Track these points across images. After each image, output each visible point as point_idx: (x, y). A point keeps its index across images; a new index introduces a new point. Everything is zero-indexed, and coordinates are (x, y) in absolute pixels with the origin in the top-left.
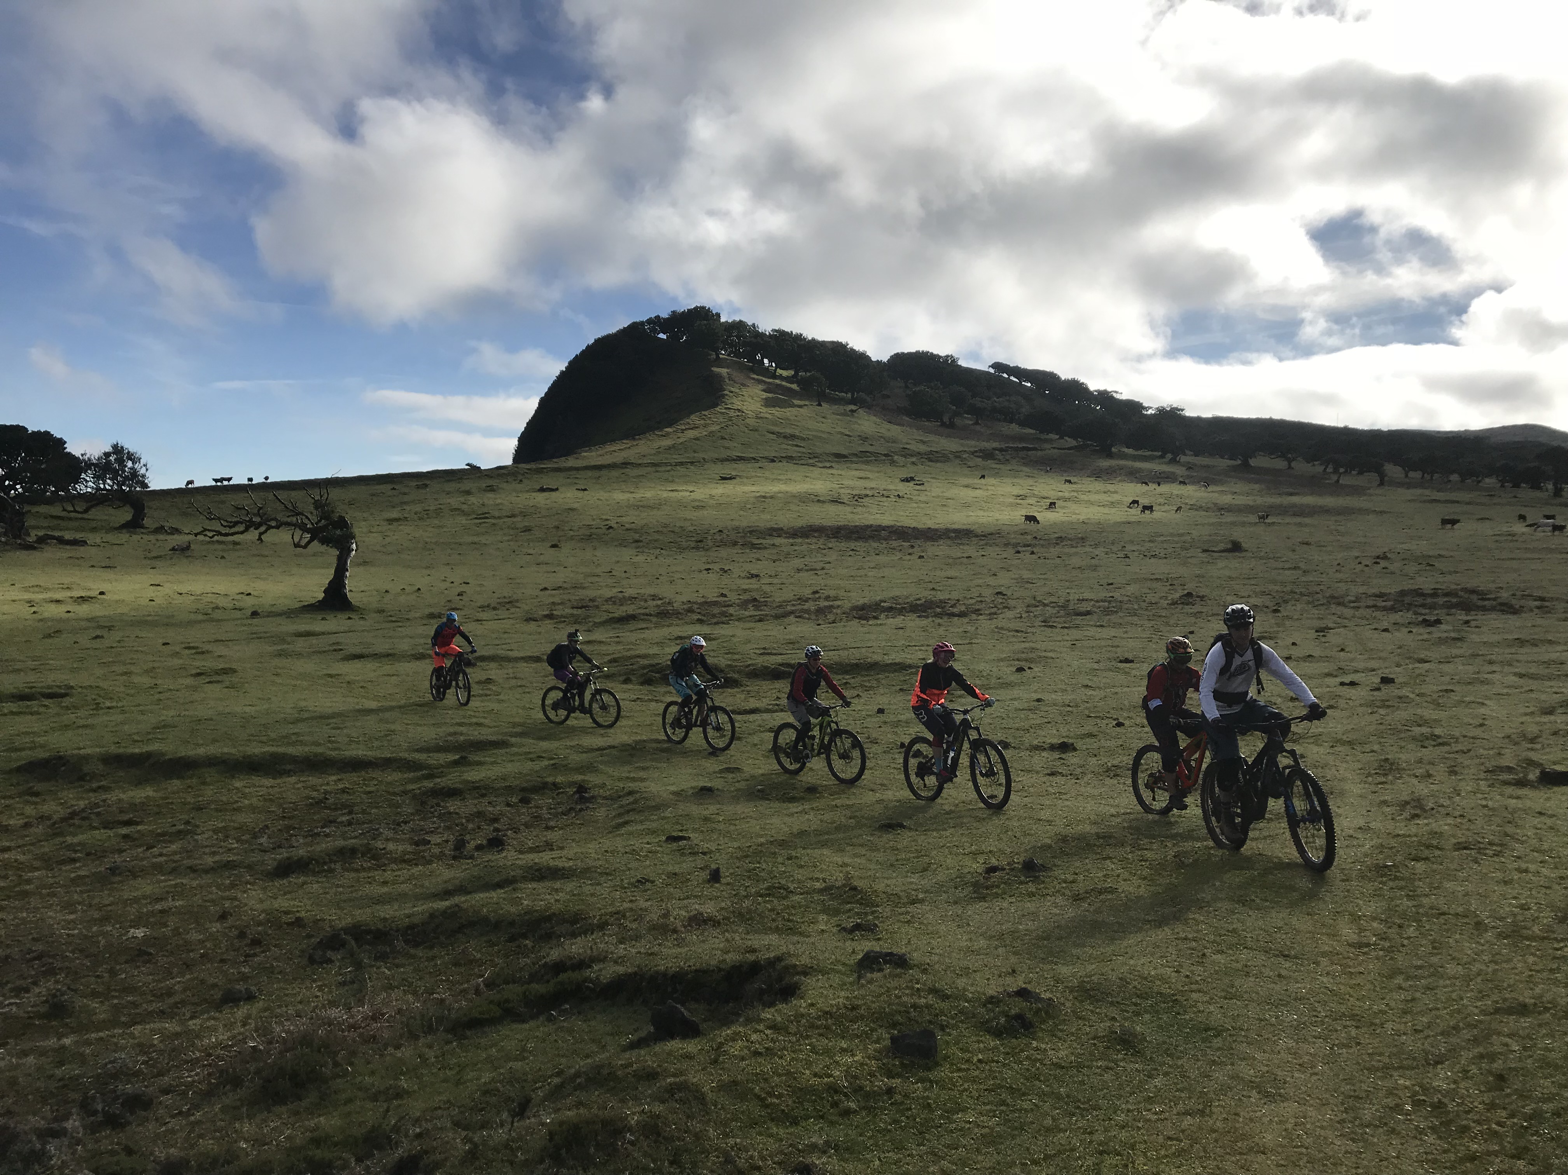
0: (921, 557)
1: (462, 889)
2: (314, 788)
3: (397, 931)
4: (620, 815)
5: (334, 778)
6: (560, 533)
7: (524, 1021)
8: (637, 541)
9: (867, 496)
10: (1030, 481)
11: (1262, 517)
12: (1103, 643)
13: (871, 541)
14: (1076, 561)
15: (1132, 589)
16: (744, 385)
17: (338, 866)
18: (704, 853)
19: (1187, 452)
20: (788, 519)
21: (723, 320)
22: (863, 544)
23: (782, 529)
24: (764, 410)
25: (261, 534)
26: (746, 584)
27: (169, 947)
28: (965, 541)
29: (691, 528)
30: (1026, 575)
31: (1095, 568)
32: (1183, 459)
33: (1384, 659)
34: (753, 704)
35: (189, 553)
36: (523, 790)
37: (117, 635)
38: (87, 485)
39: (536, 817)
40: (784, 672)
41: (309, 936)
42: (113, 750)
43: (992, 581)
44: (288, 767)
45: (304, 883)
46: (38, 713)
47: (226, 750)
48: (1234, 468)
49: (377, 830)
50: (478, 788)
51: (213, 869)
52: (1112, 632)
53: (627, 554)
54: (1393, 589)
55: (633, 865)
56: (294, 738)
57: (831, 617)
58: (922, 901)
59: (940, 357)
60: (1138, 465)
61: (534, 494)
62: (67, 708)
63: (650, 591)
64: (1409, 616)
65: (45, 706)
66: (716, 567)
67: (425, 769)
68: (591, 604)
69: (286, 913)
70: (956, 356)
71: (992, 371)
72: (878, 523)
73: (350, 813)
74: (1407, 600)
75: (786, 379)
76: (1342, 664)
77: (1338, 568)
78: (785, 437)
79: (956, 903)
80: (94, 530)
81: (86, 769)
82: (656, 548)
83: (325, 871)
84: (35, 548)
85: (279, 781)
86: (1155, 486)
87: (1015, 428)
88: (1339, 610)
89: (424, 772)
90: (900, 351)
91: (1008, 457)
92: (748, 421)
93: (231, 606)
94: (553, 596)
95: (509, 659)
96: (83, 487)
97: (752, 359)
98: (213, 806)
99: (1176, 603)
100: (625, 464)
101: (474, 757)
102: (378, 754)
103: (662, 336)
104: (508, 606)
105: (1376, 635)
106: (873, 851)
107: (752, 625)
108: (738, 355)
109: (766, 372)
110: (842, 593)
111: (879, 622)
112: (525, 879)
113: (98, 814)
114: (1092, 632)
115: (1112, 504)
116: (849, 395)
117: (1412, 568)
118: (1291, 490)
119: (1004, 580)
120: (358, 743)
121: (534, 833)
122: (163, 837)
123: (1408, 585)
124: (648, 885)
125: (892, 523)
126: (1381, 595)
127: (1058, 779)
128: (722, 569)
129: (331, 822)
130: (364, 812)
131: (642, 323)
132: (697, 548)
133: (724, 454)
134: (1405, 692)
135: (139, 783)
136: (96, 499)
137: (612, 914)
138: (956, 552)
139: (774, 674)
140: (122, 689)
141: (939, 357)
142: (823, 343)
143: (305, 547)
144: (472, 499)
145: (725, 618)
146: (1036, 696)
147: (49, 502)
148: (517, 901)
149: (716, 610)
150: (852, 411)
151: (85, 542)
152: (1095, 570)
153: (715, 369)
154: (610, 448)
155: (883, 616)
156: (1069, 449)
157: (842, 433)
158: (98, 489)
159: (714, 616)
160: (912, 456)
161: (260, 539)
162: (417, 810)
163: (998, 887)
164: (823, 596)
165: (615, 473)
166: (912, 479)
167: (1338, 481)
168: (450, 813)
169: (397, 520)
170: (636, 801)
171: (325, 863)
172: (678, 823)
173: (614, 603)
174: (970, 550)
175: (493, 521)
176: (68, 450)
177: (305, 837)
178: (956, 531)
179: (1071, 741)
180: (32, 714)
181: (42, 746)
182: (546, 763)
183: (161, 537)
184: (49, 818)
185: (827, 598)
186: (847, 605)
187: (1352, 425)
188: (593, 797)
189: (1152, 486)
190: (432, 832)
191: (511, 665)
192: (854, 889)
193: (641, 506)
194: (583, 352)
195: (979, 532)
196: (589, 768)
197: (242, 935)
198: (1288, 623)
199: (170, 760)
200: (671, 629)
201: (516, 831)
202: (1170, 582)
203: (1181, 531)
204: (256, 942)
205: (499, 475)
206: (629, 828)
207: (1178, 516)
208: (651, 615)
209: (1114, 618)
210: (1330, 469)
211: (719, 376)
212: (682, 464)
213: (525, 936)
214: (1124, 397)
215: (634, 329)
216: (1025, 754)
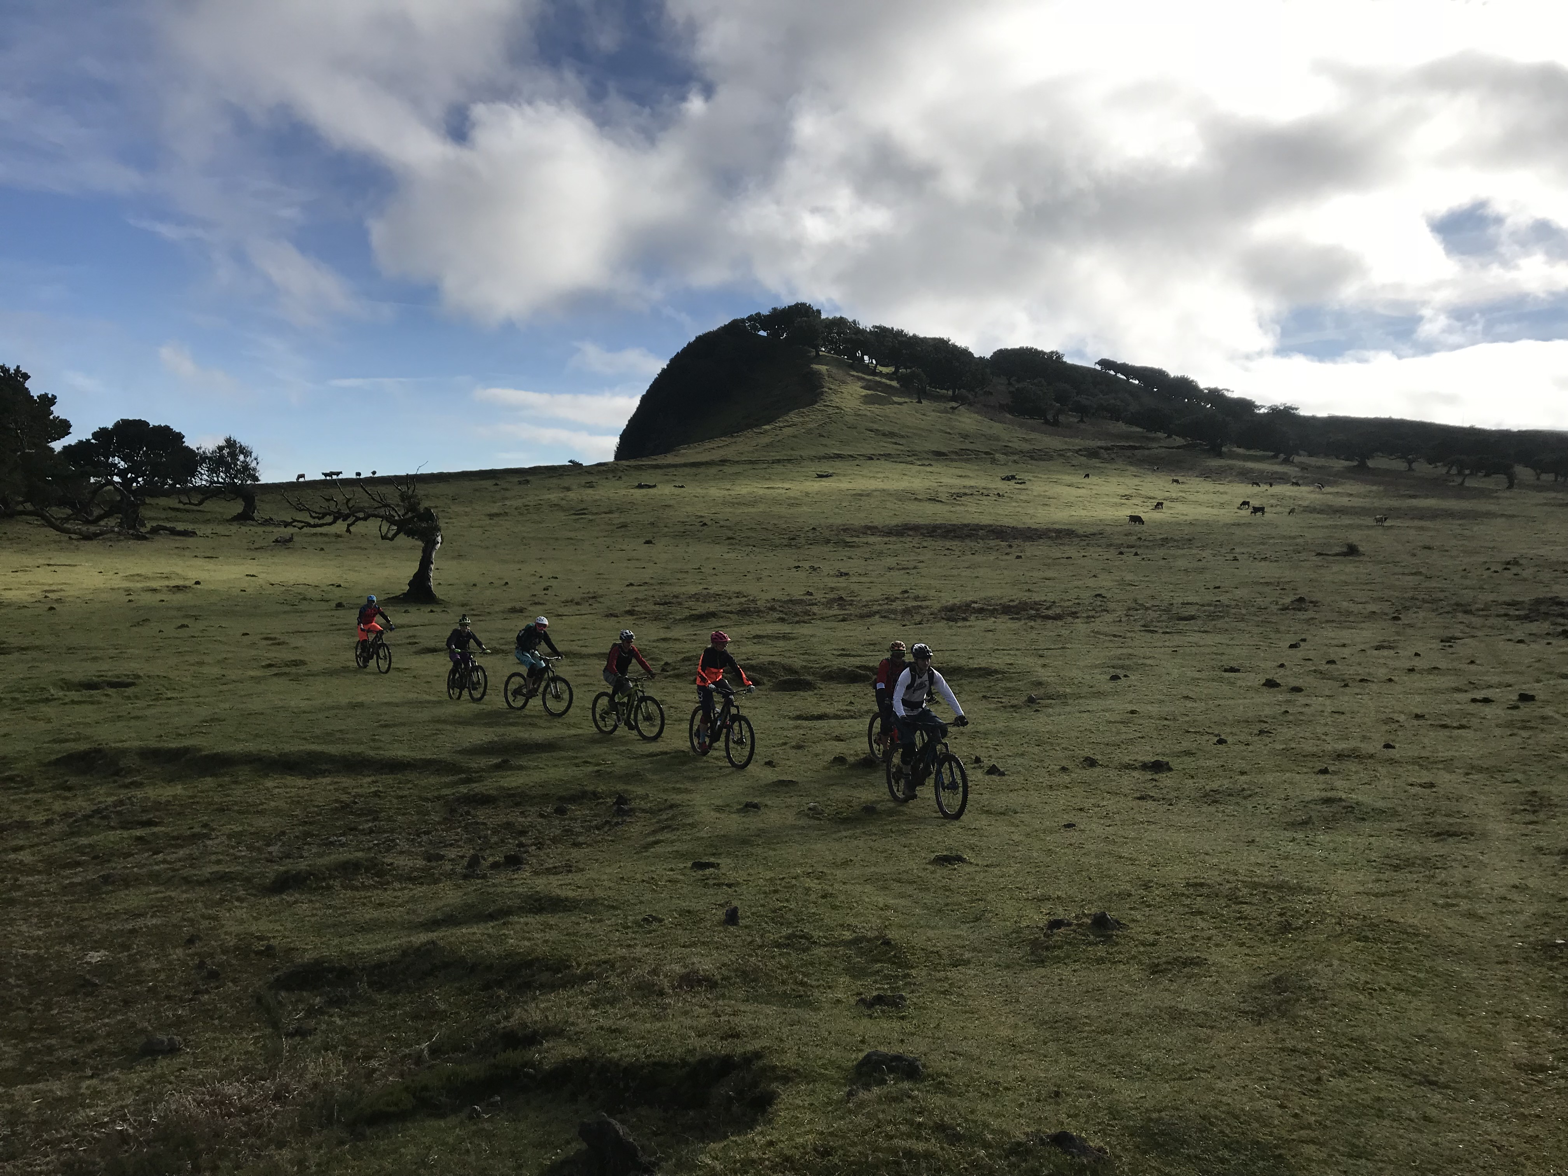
0: (1019, 557)
1: (451, 920)
2: (345, 791)
3: (364, 969)
4: (654, 832)
5: (369, 779)
6: (656, 530)
7: (443, 1116)
8: (729, 538)
9: (965, 494)
10: (1136, 481)
11: (1378, 521)
12: (1208, 650)
13: (968, 541)
14: (1181, 563)
15: (1239, 593)
16: (844, 382)
17: (337, 884)
18: (729, 886)
19: (1301, 452)
20: (883, 518)
21: (823, 317)
22: (959, 544)
23: (876, 528)
24: (863, 407)
25: (349, 525)
26: (832, 582)
27: (117, 978)
28: (1066, 541)
29: (785, 526)
30: (1129, 577)
31: (1202, 571)
32: (1297, 459)
33: (1521, 673)
34: (824, 708)
35: (290, 545)
36: (561, 799)
37: (201, 625)
38: (202, 479)
39: (566, 831)
40: (861, 675)
41: (275, 969)
42: (153, 744)
43: (1091, 582)
44: (324, 767)
45: (296, 902)
46: (99, 703)
47: (264, 747)
48: (1349, 469)
49: (393, 840)
50: (513, 795)
51: (208, 881)
52: (1218, 638)
53: (719, 551)
54: (1527, 598)
55: (648, 896)
56: (338, 735)
57: (918, 618)
58: (967, 962)
59: (1044, 353)
60: (1250, 465)
61: (632, 491)
62: (129, 698)
63: (736, 588)
64: (1545, 626)
65: (107, 695)
66: (807, 565)
67: (463, 772)
68: (674, 600)
69: (260, 939)
70: (1061, 351)
71: (1098, 368)
72: (976, 522)
73: (374, 820)
74: (1543, 608)
75: (888, 376)
76: (1473, 679)
77: (1464, 573)
78: (884, 435)
79: (1008, 967)
80: (207, 521)
81: (122, 764)
82: (748, 545)
83: (323, 888)
84: (146, 538)
85: (313, 781)
86: (1267, 487)
87: (1122, 427)
88: (1467, 618)
89: (464, 776)
90: (1003, 347)
91: (1113, 456)
92: (846, 418)
93: (319, 597)
94: (638, 592)
95: (581, 656)
96: (198, 480)
97: (852, 356)
98: (236, 808)
99: (1287, 609)
100: (723, 462)
101: (513, 762)
102: (418, 755)
103: (763, 333)
104: (591, 601)
105: (1510, 646)
106: (921, 890)
107: (835, 624)
108: (838, 352)
109: (867, 369)
110: (932, 593)
111: (968, 624)
112: (521, 910)
113: (119, 813)
114: (1196, 638)
115: (1222, 505)
116: (950, 393)
117: (1546, 575)
118: (1411, 493)
119: (1105, 582)
120: (401, 742)
121: (559, 850)
122: (177, 841)
123: (1541, 592)
124: (655, 925)
125: (991, 522)
126: (1513, 604)
127: (1150, 804)
128: (812, 567)
129: (351, 829)
130: (390, 819)
131: (743, 321)
132: (790, 546)
133: (822, 451)
134: (1549, 711)
135: (171, 780)
136: (208, 493)
137: (599, 964)
138: (1056, 553)
139: (851, 677)
140: (189, 679)
141: (1042, 353)
142: (924, 340)
143: (392, 539)
144: (571, 495)
145: (807, 617)
146: (1130, 708)
147: (167, 494)
148: (500, 940)
149: (798, 609)
150: (953, 408)
151: (195, 533)
152: (1201, 573)
153: (816, 367)
154: (708, 445)
155: (972, 618)
156: (1178, 447)
157: (942, 431)
158: (212, 482)
159: (796, 614)
160: (1013, 453)
161: (348, 531)
162: (445, 819)
163: (1061, 947)
164: (912, 595)
165: (713, 470)
166: (1013, 477)
167: (1462, 483)
168: (478, 823)
169: (497, 515)
170: (673, 818)
171: (324, 879)
172: (711, 846)
173: (698, 600)
174: (1071, 551)
175: (590, 517)
176: (186, 444)
177: (319, 846)
178: (1059, 532)
179: (1166, 759)
180: (92, 703)
181: (87, 738)
182: (590, 769)
183: (269, 529)
184: (72, 815)
185: (916, 598)
186: (936, 606)
187: (1479, 425)
188: (632, 810)
189: (1264, 487)
190: (451, 845)
191: (582, 661)
192: (887, 943)
193: (739, 502)
194: (684, 350)
195: (1081, 531)
196: (634, 777)
197: (201, 965)
198: (1410, 631)
199: (206, 756)
200: (750, 628)
201: (540, 846)
202: (1280, 585)
203: (1293, 534)
204: (213, 975)
205: (599, 472)
206: (658, 849)
207: (1291, 519)
208: (731, 612)
209: (1220, 624)
210: (1454, 471)
211: (819, 374)
212: (779, 461)
213: (500, 984)
214: (1235, 395)
215: (735, 327)
216: (1112, 773)
